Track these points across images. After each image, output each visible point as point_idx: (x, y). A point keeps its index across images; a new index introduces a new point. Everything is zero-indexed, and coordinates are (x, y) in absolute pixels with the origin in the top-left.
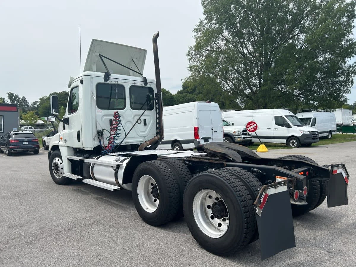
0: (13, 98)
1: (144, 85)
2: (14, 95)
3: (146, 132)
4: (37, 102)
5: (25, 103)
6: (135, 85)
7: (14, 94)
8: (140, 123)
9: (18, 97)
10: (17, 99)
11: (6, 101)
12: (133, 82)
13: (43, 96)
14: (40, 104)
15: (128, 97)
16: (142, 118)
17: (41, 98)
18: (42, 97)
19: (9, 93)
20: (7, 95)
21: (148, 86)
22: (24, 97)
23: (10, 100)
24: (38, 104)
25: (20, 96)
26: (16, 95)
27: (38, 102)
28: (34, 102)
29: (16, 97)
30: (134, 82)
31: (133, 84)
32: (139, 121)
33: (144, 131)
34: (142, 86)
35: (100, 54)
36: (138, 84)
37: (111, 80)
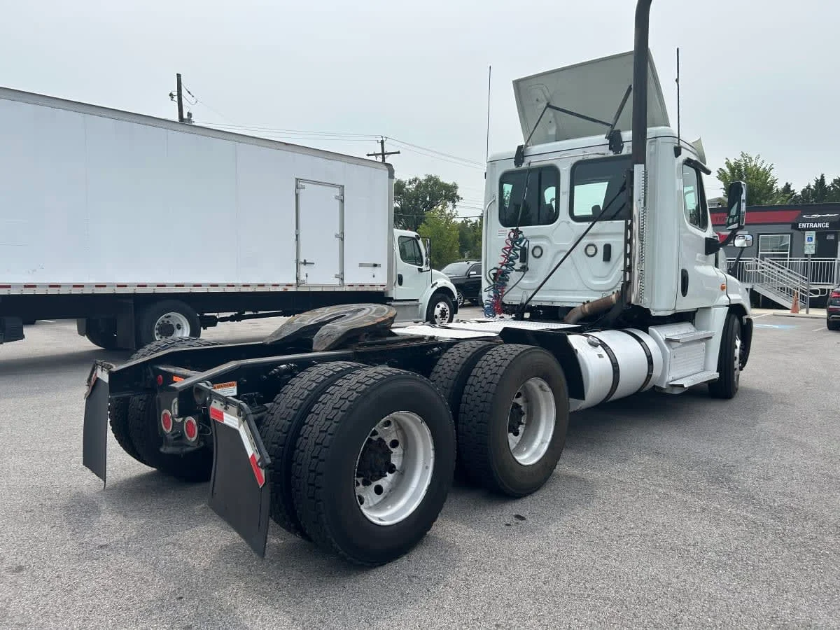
1: (611, 154)
3: (609, 281)
6: (586, 158)
8: (593, 256)
12: (580, 153)
15: (564, 193)
16: (600, 243)
30: (585, 152)
31: (581, 158)
32: (591, 251)
33: (606, 277)
34: (606, 156)
35: (548, 104)
36: (592, 154)
37: (527, 160)
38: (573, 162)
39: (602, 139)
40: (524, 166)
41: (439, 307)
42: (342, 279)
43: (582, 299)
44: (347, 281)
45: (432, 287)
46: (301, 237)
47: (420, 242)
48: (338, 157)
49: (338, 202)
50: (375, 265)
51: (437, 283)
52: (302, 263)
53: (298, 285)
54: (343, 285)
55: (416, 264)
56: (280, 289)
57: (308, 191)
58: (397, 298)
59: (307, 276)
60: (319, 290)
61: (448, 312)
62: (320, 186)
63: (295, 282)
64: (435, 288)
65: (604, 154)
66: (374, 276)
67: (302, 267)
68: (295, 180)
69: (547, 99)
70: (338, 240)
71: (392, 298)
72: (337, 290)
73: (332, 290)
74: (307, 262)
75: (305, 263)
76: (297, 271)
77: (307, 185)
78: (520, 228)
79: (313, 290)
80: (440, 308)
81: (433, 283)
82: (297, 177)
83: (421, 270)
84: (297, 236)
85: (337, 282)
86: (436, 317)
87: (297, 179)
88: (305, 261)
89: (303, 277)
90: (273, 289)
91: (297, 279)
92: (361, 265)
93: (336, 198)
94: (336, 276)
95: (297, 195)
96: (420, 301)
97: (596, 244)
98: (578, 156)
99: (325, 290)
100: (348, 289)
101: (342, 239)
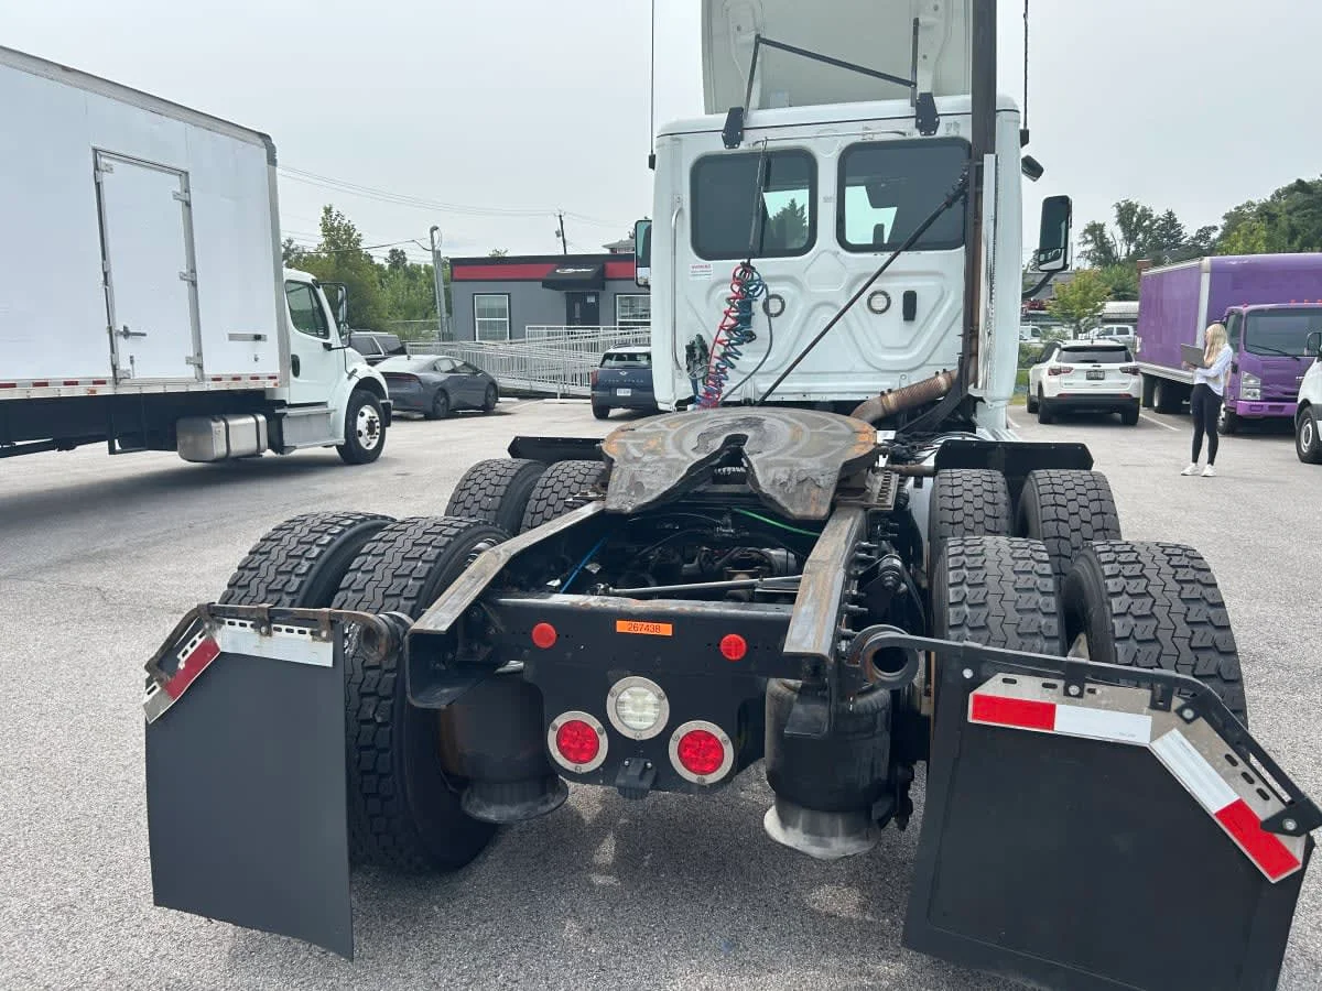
0: (1135, 219)
1: (917, 135)
2: (1139, 210)
3: (915, 353)
4: (1210, 228)
5: (1172, 237)
6: (868, 139)
7: (1137, 206)
8: (882, 312)
9: (1151, 216)
10: (1147, 222)
11: (1107, 236)
12: (857, 129)
13: (1240, 205)
14: (1222, 237)
16: (896, 288)
17: (1231, 213)
18: (1238, 208)
19: (1123, 204)
20: (1115, 212)
21: (941, 133)
22: (1170, 214)
23: (1123, 230)
24: (1215, 235)
25: (1159, 212)
26: (1144, 210)
27: (1215, 228)
28: (1201, 231)
29: (1146, 215)
30: (866, 128)
31: (859, 139)
32: (879, 303)
33: (905, 348)
34: (908, 137)
35: (758, 37)
36: (882, 134)
37: (750, 137)
38: (844, 146)
39: (903, 106)
40: (743, 147)
41: (362, 415)
42: (200, 367)
43: (878, 386)
44: (209, 371)
45: (349, 378)
46: (114, 277)
47: (321, 292)
48: (172, 110)
49: (179, 205)
50: (258, 338)
51: (355, 371)
52: (121, 333)
53: (116, 381)
54: (202, 378)
55: (318, 336)
56: (80, 391)
57: (119, 178)
58: (293, 402)
59: (132, 362)
60: (160, 390)
61: (378, 424)
62: (141, 170)
63: (111, 375)
64: (355, 381)
65: (904, 134)
66: (256, 360)
67: (121, 341)
68: (91, 153)
69: (757, 29)
70: (185, 286)
71: (284, 401)
72: (194, 388)
73: (182, 389)
74: (131, 330)
75: (126, 333)
76: (113, 351)
77: (116, 165)
78: (753, 262)
79: (146, 390)
80: (366, 418)
81: (350, 371)
82: (98, 146)
83: (328, 347)
84: (105, 274)
85: (190, 372)
86: (360, 434)
87: (95, 151)
88: (125, 328)
89: (124, 365)
90: (66, 392)
91: (114, 368)
92: (232, 337)
93: (176, 196)
94: (188, 361)
95: (98, 185)
96: (331, 406)
97: (888, 291)
98: (854, 135)
99: (170, 389)
100: (213, 386)
101: (194, 284)
